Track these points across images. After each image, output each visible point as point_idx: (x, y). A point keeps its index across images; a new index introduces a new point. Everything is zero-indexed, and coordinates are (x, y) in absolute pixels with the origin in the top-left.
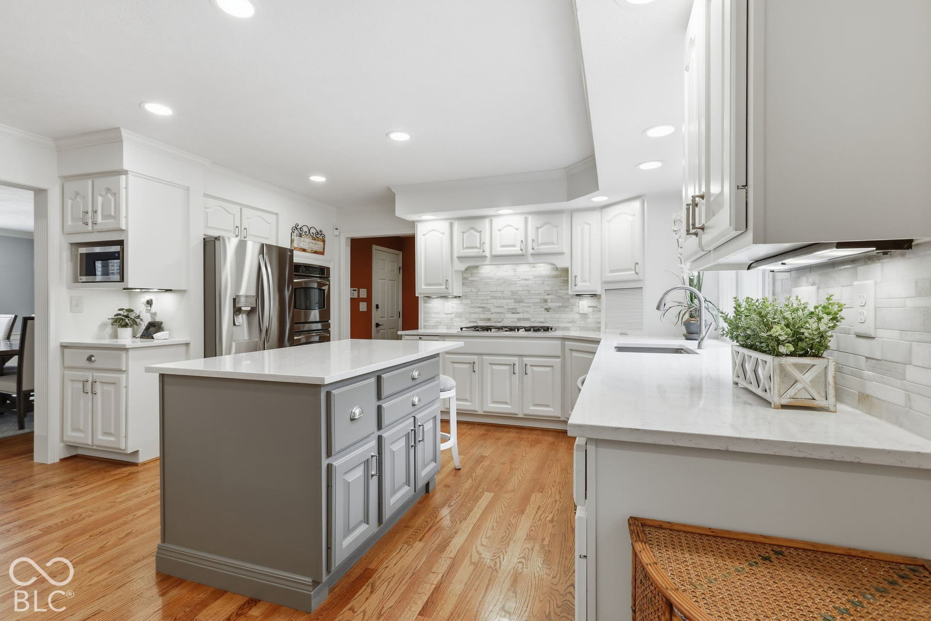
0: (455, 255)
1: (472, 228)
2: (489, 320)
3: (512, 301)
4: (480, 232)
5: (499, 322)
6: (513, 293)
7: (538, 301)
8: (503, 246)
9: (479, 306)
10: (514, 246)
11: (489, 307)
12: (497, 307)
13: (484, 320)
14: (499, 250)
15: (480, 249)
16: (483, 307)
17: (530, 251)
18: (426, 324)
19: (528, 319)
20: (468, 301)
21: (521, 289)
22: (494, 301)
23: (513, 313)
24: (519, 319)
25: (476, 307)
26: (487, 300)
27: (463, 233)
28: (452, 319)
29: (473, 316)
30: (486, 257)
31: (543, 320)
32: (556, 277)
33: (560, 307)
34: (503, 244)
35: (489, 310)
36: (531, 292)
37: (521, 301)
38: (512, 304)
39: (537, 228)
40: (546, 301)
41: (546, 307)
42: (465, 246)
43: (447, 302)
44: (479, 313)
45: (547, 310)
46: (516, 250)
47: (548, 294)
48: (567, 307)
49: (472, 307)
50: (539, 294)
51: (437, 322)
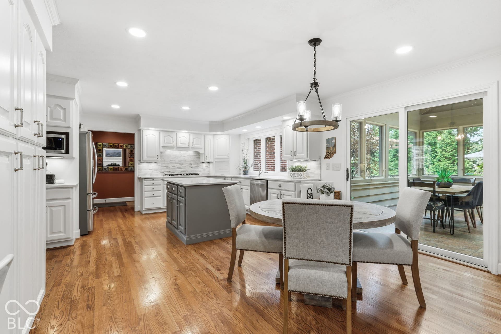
0: (161, 145)
1: (169, 136)
2: (169, 171)
3: (179, 164)
4: (172, 137)
5: (174, 172)
6: (179, 161)
7: (189, 164)
8: (181, 144)
9: (165, 166)
10: (185, 144)
11: (170, 167)
12: (173, 166)
13: (167, 172)
14: (179, 145)
15: (172, 144)
16: (167, 167)
17: (191, 146)
18: (139, 174)
19: (185, 171)
20: (160, 164)
21: (182, 160)
22: (171, 164)
23: (179, 169)
24: (181, 171)
25: (164, 167)
26: (169, 164)
27: (165, 137)
28: (153, 172)
29: (163, 170)
30: (174, 147)
31: (190, 171)
32: (195, 156)
33: (196, 166)
34: (181, 143)
35: (169, 168)
36: (186, 161)
37: (182, 164)
38: (179, 165)
39: (194, 139)
40: (191, 164)
41: (191, 166)
42: (166, 142)
43: (150, 164)
44: (165, 169)
45: (192, 167)
46: (186, 146)
47: (192, 162)
48: (198, 166)
49: (162, 167)
50: (189, 162)
51: (145, 173)
